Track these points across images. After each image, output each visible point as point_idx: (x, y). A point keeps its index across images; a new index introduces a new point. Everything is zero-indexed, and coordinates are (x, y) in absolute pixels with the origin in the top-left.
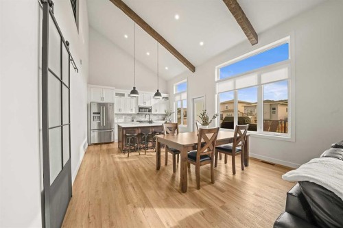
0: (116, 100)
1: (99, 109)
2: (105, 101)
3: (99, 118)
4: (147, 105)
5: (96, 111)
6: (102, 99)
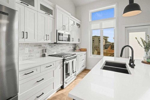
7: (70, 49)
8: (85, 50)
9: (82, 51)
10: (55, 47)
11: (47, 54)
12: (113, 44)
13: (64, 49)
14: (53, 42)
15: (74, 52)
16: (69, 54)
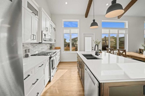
7: (47, 48)
8: (59, 48)
9: (57, 49)
10: (37, 46)
11: (30, 54)
12: (69, 43)
13: (43, 49)
14: (38, 42)
15: (50, 50)
16: (52, 52)
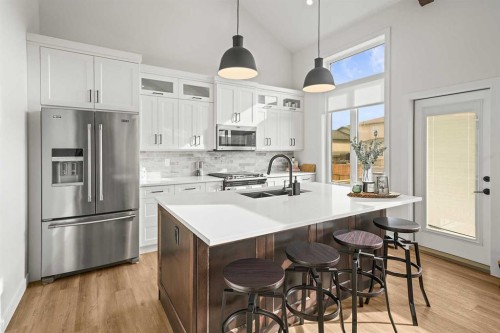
0: (145, 104)
1: (81, 134)
2: (103, 105)
3: (80, 168)
4: (245, 123)
5: (71, 144)
6: (94, 95)
8: (311, 168)
10: (224, 157)
